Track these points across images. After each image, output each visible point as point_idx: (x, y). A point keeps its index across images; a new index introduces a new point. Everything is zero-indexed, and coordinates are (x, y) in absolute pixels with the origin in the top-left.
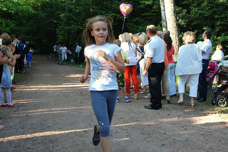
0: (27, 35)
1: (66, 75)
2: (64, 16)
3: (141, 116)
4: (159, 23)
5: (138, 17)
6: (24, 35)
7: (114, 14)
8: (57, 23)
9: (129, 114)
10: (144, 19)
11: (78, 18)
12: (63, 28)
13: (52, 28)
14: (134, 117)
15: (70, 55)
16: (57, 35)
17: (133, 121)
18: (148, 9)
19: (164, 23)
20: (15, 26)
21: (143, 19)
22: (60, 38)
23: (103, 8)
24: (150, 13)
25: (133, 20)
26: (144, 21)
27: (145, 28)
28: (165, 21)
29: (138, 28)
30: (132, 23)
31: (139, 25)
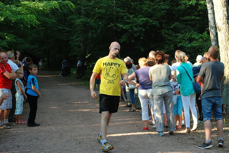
4: (205, 30)
5: (176, 21)
7: (144, 19)
10: (186, 24)
18: (190, 11)
19: (212, 31)
21: (183, 24)
23: (131, 11)
24: (194, 17)
25: (171, 26)
26: (185, 27)
27: (187, 37)
28: (213, 28)
29: (177, 37)
30: (168, 29)
31: (179, 32)
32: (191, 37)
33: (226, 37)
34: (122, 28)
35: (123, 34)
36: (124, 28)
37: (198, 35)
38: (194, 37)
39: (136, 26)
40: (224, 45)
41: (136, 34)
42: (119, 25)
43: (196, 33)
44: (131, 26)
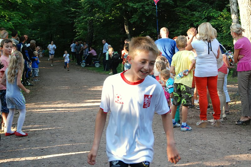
0: (33, 29)
1: (90, 87)
2: (86, 2)
3: (207, 152)
4: (225, 7)
6: (29, 29)
8: (75, 12)
9: (188, 148)
10: (203, 1)
11: (106, 4)
12: (84, 18)
13: (68, 19)
14: (197, 153)
15: (95, 57)
16: (75, 28)
17: (195, 159)
19: (233, 7)
20: (20, 20)
22: (79, 32)
25: (186, 4)
26: (202, 4)
27: (204, 15)
28: (234, 4)
29: (193, 15)
30: (183, 8)
31: (195, 10)
32: (209, 15)
33: (249, 11)
34: (132, 7)
35: (134, 14)
36: (134, 7)
37: (217, 13)
38: (213, 15)
39: (148, 5)
40: (246, 19)
41: (148, 13)
42: (128, 3)
43: (214, 10)
44: (142, 5)
